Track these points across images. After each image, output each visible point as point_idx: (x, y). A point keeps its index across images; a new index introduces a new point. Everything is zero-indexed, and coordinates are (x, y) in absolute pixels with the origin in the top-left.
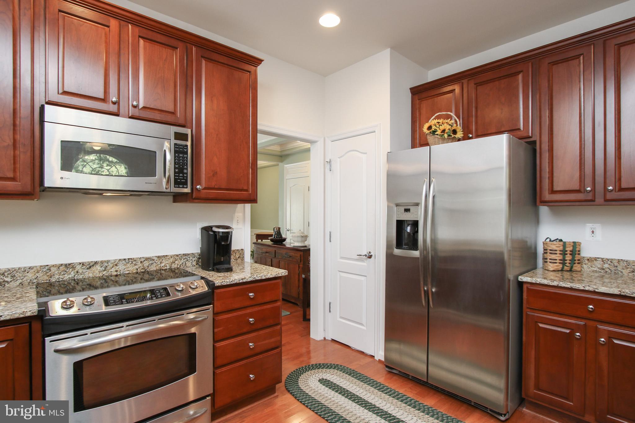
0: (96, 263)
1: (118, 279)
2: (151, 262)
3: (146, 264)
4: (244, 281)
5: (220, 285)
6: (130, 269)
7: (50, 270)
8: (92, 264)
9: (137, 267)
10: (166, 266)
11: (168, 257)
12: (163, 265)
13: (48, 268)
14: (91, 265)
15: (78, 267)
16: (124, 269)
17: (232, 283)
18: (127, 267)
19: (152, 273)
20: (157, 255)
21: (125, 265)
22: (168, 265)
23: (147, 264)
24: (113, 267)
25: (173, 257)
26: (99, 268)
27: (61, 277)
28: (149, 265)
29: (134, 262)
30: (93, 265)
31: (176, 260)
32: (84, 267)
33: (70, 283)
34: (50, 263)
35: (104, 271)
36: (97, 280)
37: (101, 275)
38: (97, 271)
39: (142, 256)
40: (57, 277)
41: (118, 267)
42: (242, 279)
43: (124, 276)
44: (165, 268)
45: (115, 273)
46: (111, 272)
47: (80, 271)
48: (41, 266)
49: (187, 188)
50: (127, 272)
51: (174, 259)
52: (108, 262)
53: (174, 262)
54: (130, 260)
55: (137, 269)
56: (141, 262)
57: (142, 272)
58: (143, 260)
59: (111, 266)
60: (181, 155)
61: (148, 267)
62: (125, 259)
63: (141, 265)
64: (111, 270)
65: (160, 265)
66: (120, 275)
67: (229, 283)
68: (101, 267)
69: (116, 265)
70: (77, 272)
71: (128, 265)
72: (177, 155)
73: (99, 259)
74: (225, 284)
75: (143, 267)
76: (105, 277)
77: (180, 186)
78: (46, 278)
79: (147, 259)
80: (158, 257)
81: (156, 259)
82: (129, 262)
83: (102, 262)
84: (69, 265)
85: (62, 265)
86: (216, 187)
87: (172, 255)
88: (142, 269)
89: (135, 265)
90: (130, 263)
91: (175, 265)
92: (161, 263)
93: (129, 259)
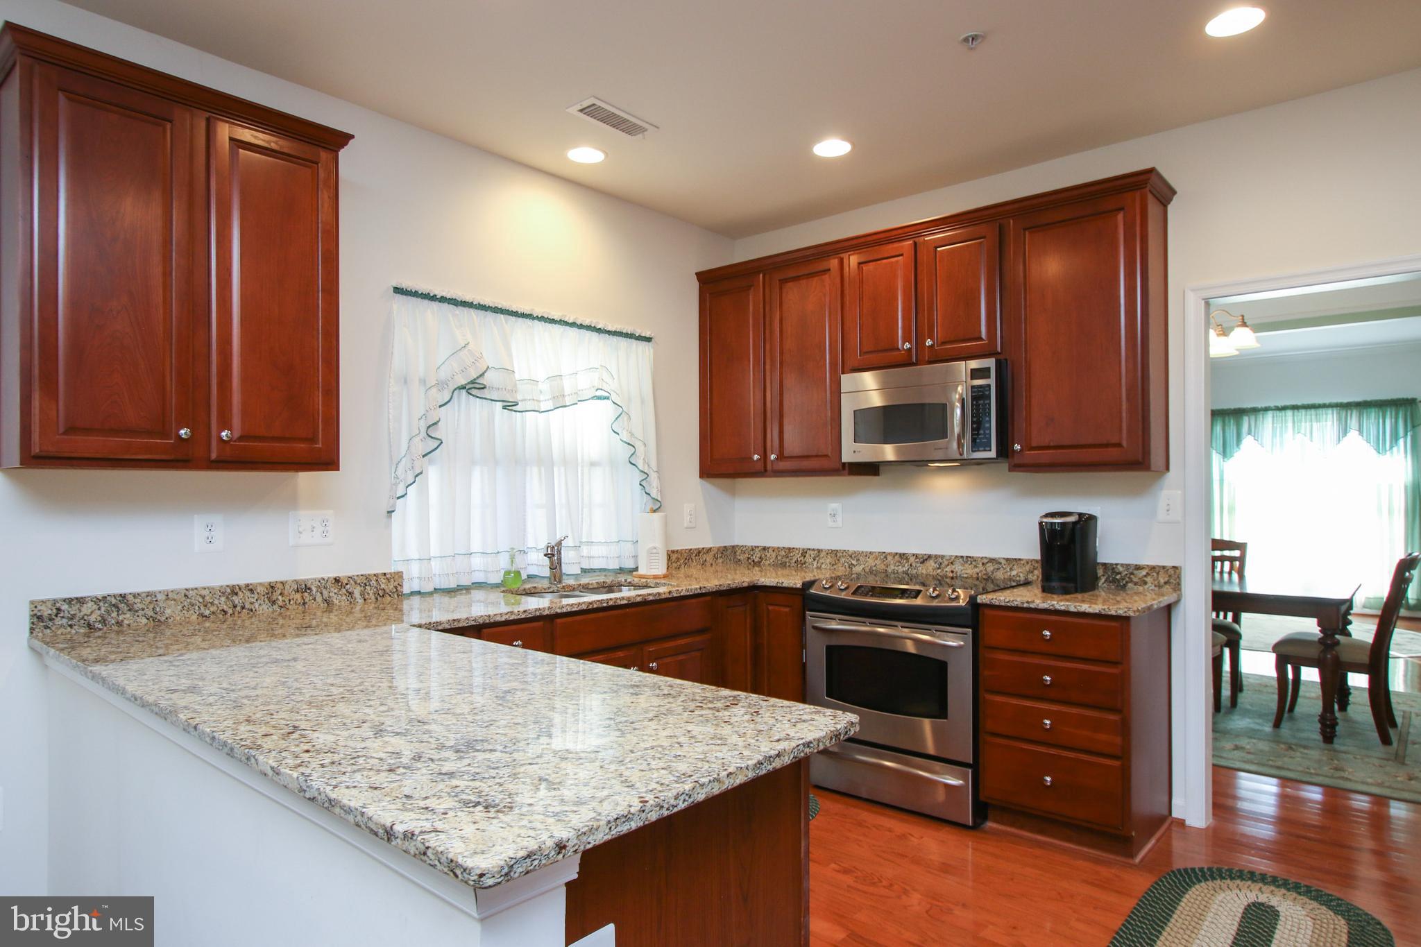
0: (930, 556)
1: (954, 583)
2: (996, 566)
3: (990, 568)
4: (1032, 606)
5: (988, 603)
6: (969, 571)
7: (886, 557)
8: (925, 557)
9: (977, 570)
10: (1020, 576)
11: (1022, 562)
12: (1014, 573)
13: (884, 556)
14: (925, 559)
15: (912, 559)
16: (962, 570)
17: (1008, 604)
18: (965, 568)
19: (998, 582)
20: (1006, 557)
21: (962, 565)
22: (1021, 575)
23: (992, 568)
24: (948, 565)
25: (1030, 563)
26: (933, 564)
27: (896, 568)
28: (994, 570)
29: (973, 563)
30: (926, 559)
31: (1035, 569)
32: (918, 560)
33: (904, 578)
34: (888, 551)
35: (939, 568)
36: (931, 579)
37: (935, 573)
38: (931, 568)
39: (984, 556)
40: (892, 567)
41: (954, 567)
42: (1028, 602)
43: (962, 580)
44: (1018, 578)
45: (951, 575)
46: (946, 571)
47: (914, 565)
48: (879, 552)
49: (990, 450)
50: (965, 576)
51: (1032, 567)
52: (942, 557)
53: (1032, 572)
54: (969, 559)
55: (978, 574)
56: (983, 564)
57: (984, 579)
58: (985, 561)
59: (946, 563)
60: (981, 402)
61: (993, 572)
62: (962, 557)
63: (982, 568)
64: (946, 569)
65: (1009, 573)
66: (956, 577)
67: (1003, 604)
68: (935, 563)
69: (952, 563)
70: (911, 565)
71: (967, 565)
72: (975, 403)
73: (933, 552)
74: (997, 603)
75: (985, 572)
76: (939, 578)
77: (981, 449)
78: (884, 567)
79: (992, 560)
80: (1007, 560)
81: (1003, 562)
82: (967, 562)
83: (936, 557)
84: (904, 554)
85: (897, 553)
86: (1052, 444)
87: (1029, 560)
88: (984, 574)
89: (975, 567)
90: (969, 562)
91: (1033, 576)
92: (1011, 569)
93: (967, 557)
